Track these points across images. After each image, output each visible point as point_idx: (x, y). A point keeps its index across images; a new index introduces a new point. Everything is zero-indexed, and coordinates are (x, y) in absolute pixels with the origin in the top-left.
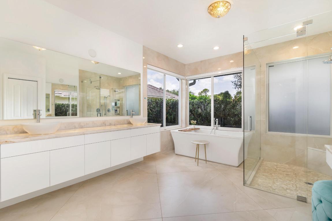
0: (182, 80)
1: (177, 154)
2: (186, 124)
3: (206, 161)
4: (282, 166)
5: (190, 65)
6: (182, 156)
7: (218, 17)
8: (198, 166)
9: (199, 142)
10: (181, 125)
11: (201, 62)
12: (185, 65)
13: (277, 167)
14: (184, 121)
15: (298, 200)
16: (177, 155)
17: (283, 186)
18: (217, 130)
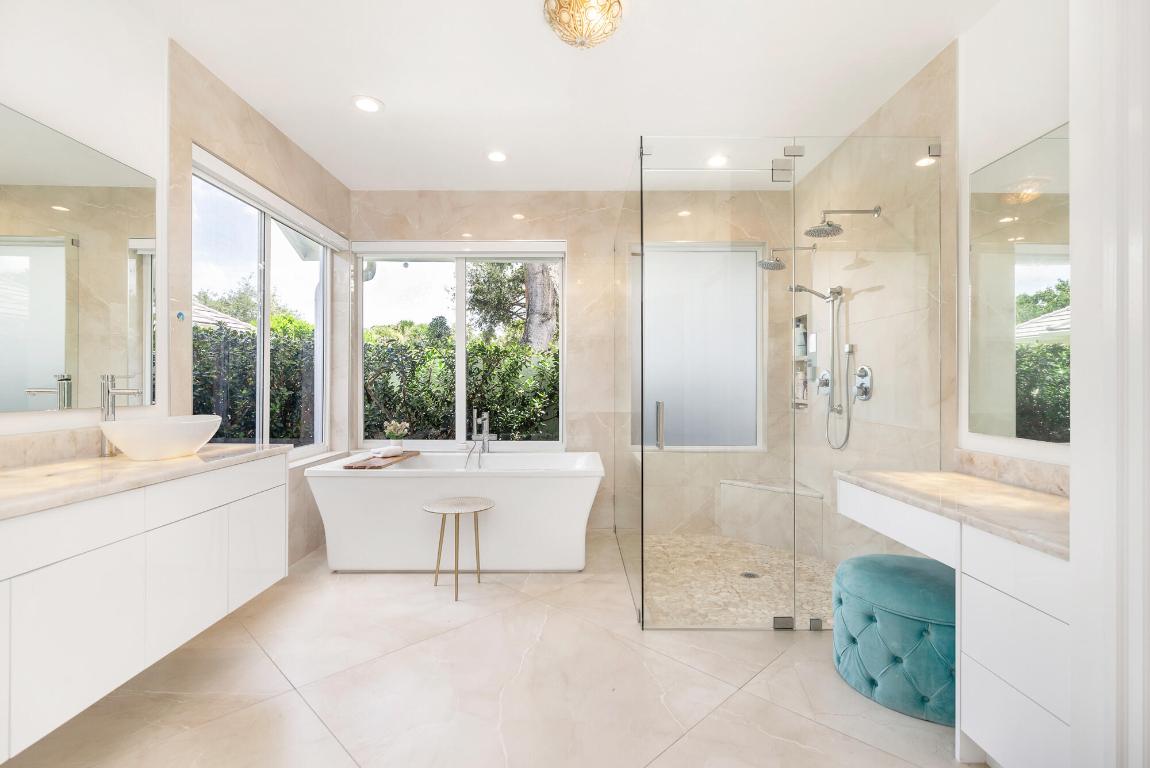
0: (333, 251)
1: (335, 572)
2: (352, 435)
3: (479, 572)
4: (672, 542)
5: (369, 195)
6: (363, 576)
7: (578, 41)
8: (456, 600)
9: (457, 505)
10: (331, 444)
11: (422, 194)
12: (348, 193)
13: (663, 547)
14: (345, 427)
15: (776, 629)
16: (338, 576)
17: (713, 598)
18: (484, 451)
